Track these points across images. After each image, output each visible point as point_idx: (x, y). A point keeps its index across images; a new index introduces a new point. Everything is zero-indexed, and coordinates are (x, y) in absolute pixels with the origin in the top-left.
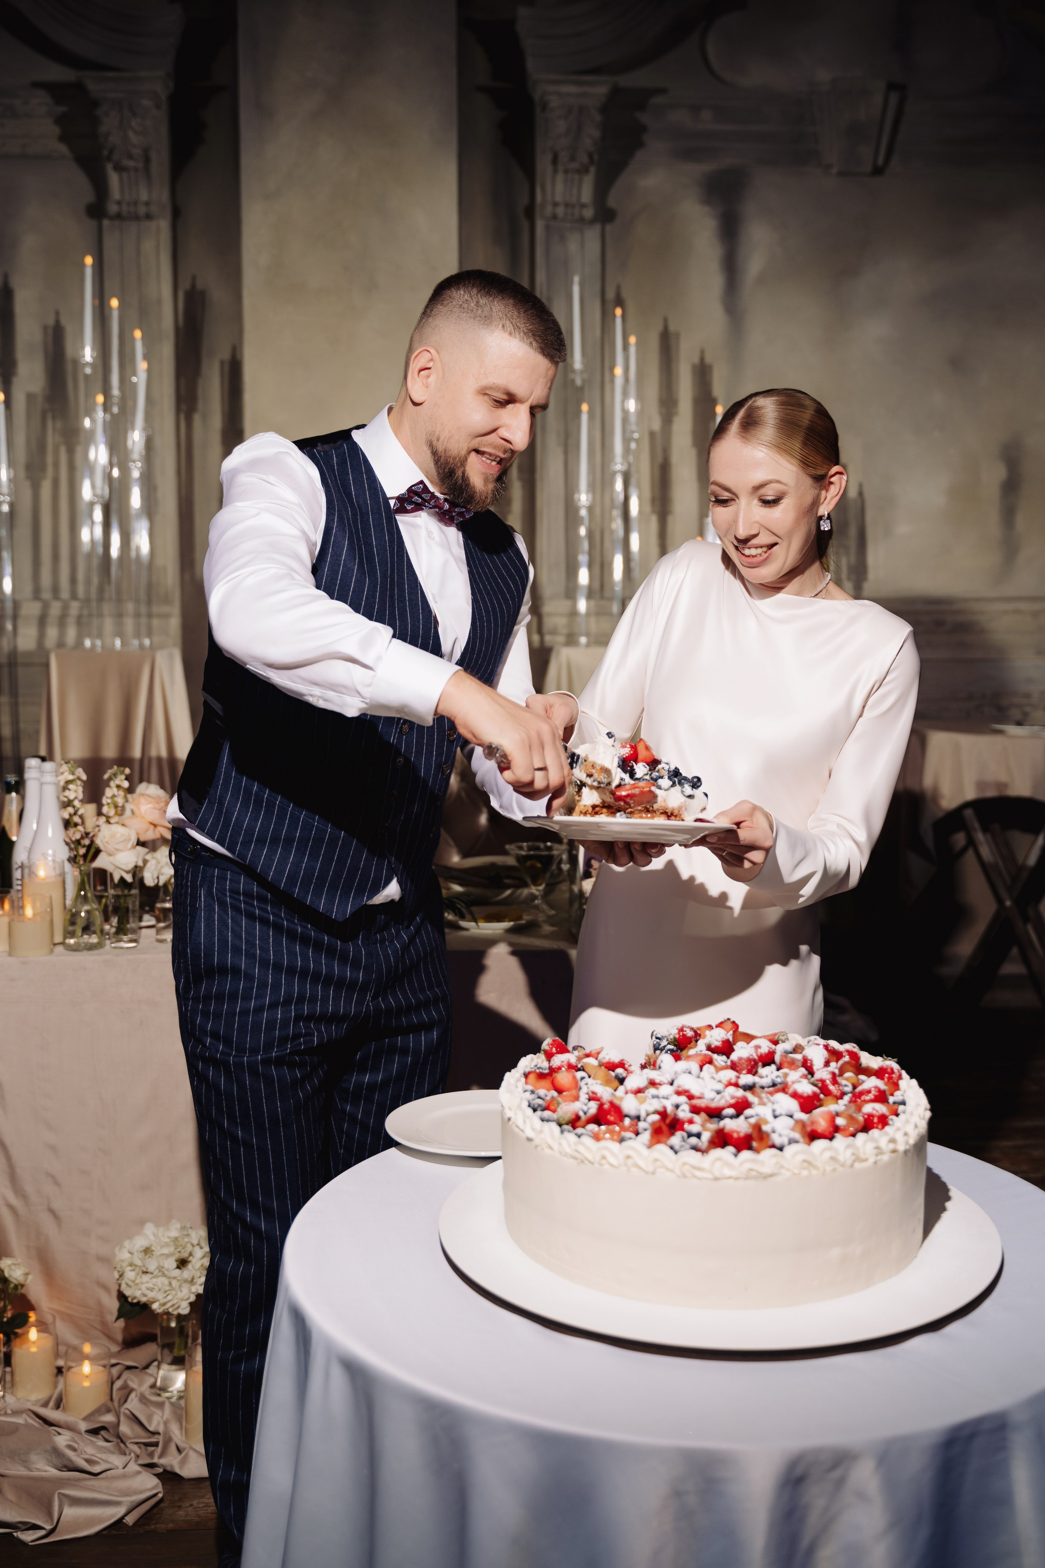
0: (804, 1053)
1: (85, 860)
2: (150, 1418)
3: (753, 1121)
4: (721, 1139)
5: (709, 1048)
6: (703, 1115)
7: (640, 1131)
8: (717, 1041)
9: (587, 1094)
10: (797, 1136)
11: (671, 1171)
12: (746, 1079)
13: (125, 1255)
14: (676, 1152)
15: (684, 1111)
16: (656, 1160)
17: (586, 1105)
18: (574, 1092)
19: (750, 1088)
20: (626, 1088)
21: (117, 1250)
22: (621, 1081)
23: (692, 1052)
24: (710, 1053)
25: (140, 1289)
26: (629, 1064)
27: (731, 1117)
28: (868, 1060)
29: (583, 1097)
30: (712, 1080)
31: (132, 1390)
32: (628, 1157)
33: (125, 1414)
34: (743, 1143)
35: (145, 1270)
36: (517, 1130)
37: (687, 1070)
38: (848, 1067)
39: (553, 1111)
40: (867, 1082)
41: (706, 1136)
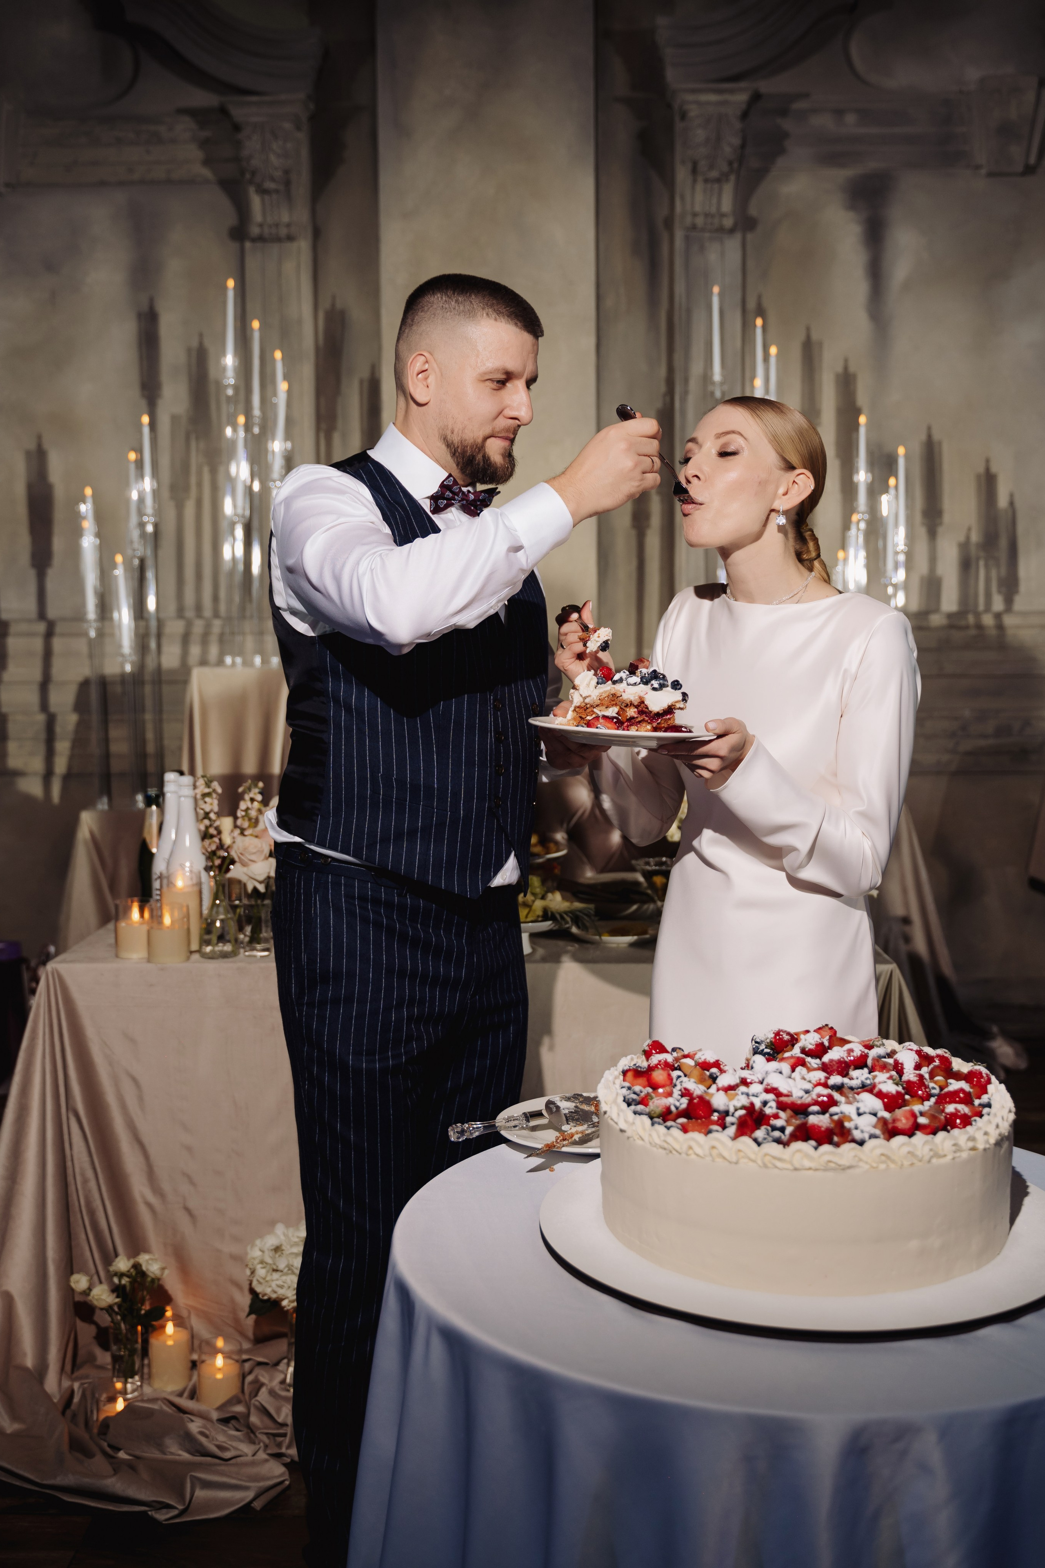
0: (895, 1057)
1: (220, 871)
2: (278, 1410)
3: (836, 1118)
4: (804, 1133)
5: (803, 1051)
6: (789, 1111)
7: (727, 1124)
8: (811, 1044)
9: (680, 1090)
10: (878, 1132)
11: (754, 1161)
12: (836, 1079)
13: (256, 1253)
14: (759, 1144)
15: (771, 1107)
16: (739, 1151)
17: (678, 1101)
18: (668, 1089)
19: (839, 1088)
20: (717, 1086)
21: (249, 1248)
22: (714, 1079)
23: (787, 1055)
24: (803, 1056)
25: (270, 1286)
26: (724, 1064)
27: (818, 1113)
28: (959, 1065)
29: (676, 1092)
30: (803, 1081)
31: (262, 1385)
32: (713, 1147)
33: (255, 1406)
34: (825, 1138)
35: (275, 1267)
36: (612, 1123)
37: (777, 1070)
38: (938, 1071)
39: (646, 1105)
40: (955, 1085)
41: (789, 1130)
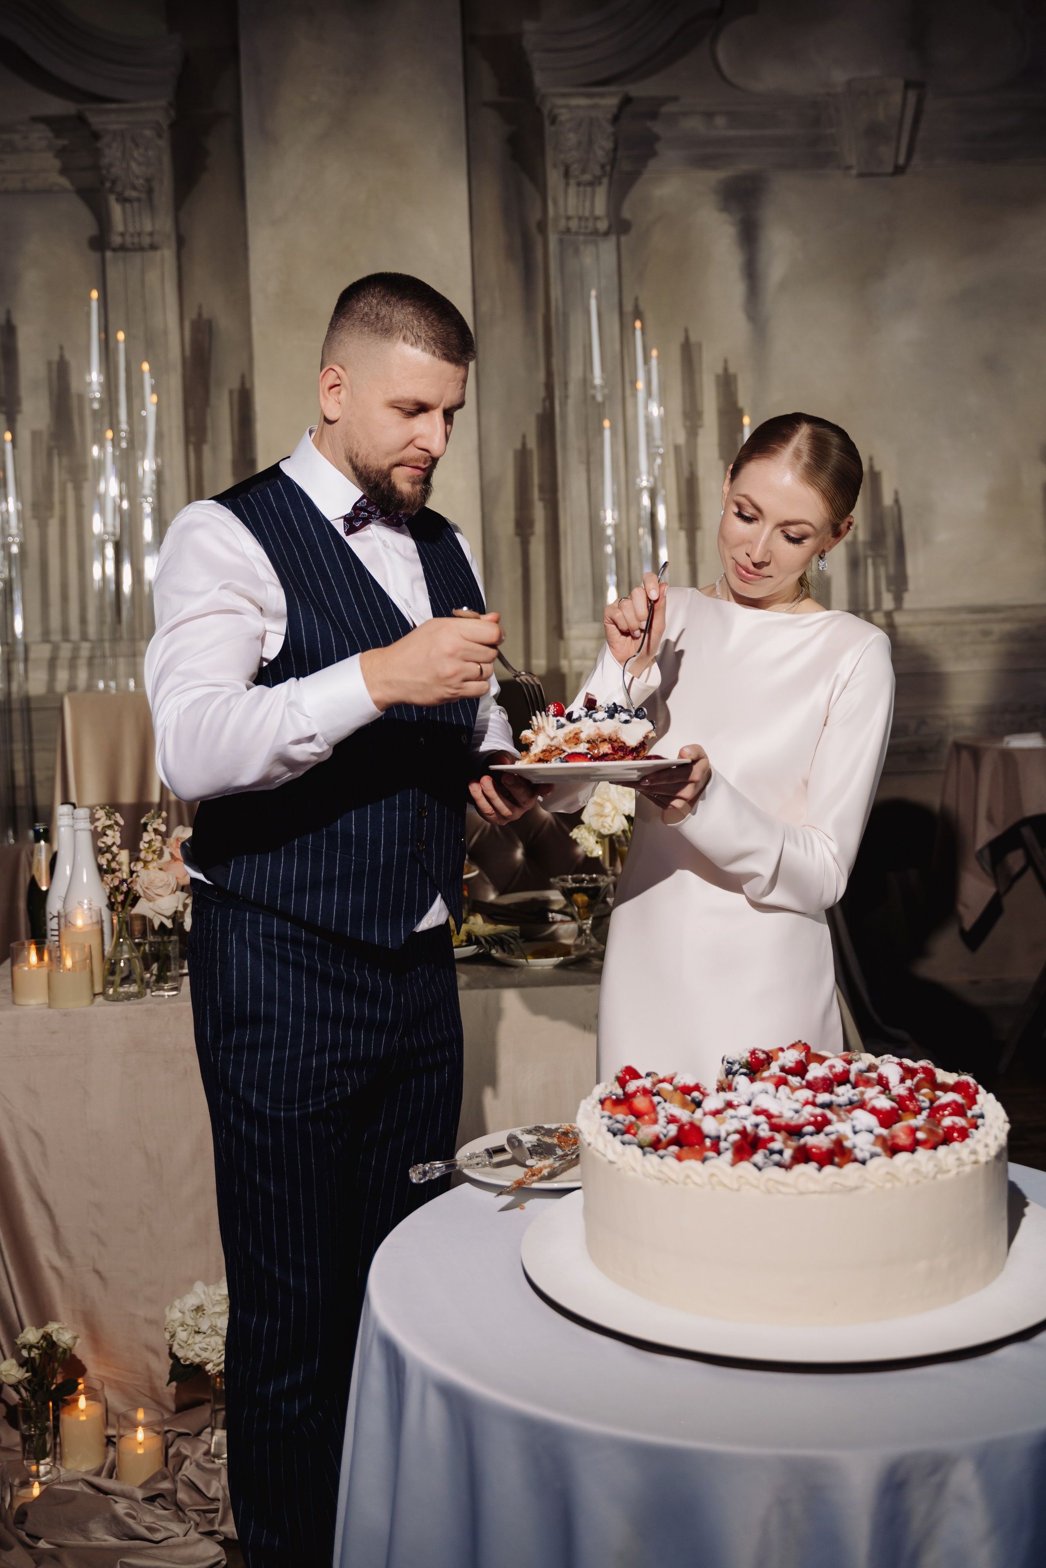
0: (877, 1071)
3: (833, 1137)
4: (803, 1155)
5: (783, 1070)
6: (783, 1133)
7: (722, 1150)
8: (790, 1062)
9: (666, 1117)
10: (878, 1150)
12: (823, 1097)
14: (760, 1169)
15: (764, 1129)
16: (741, 1177)
17: (665, 1127)
18: (652, 1116)
19: (829, 1106)
20: (703, 1110)
22: (698, 1104)
23: (766, 1074)
24: (784, 1074)
27: (812, 1134)
28: (943, 1076)
29: (662, 1120)
30: (789, 1100)
32: (712, 1175)
34: (826, 1159)
36: (600, 1154)
37: (762, 1090)
38: (924, 1083)
39: (633, 1134)
40: (944, 1097)
41: (788, 1152)
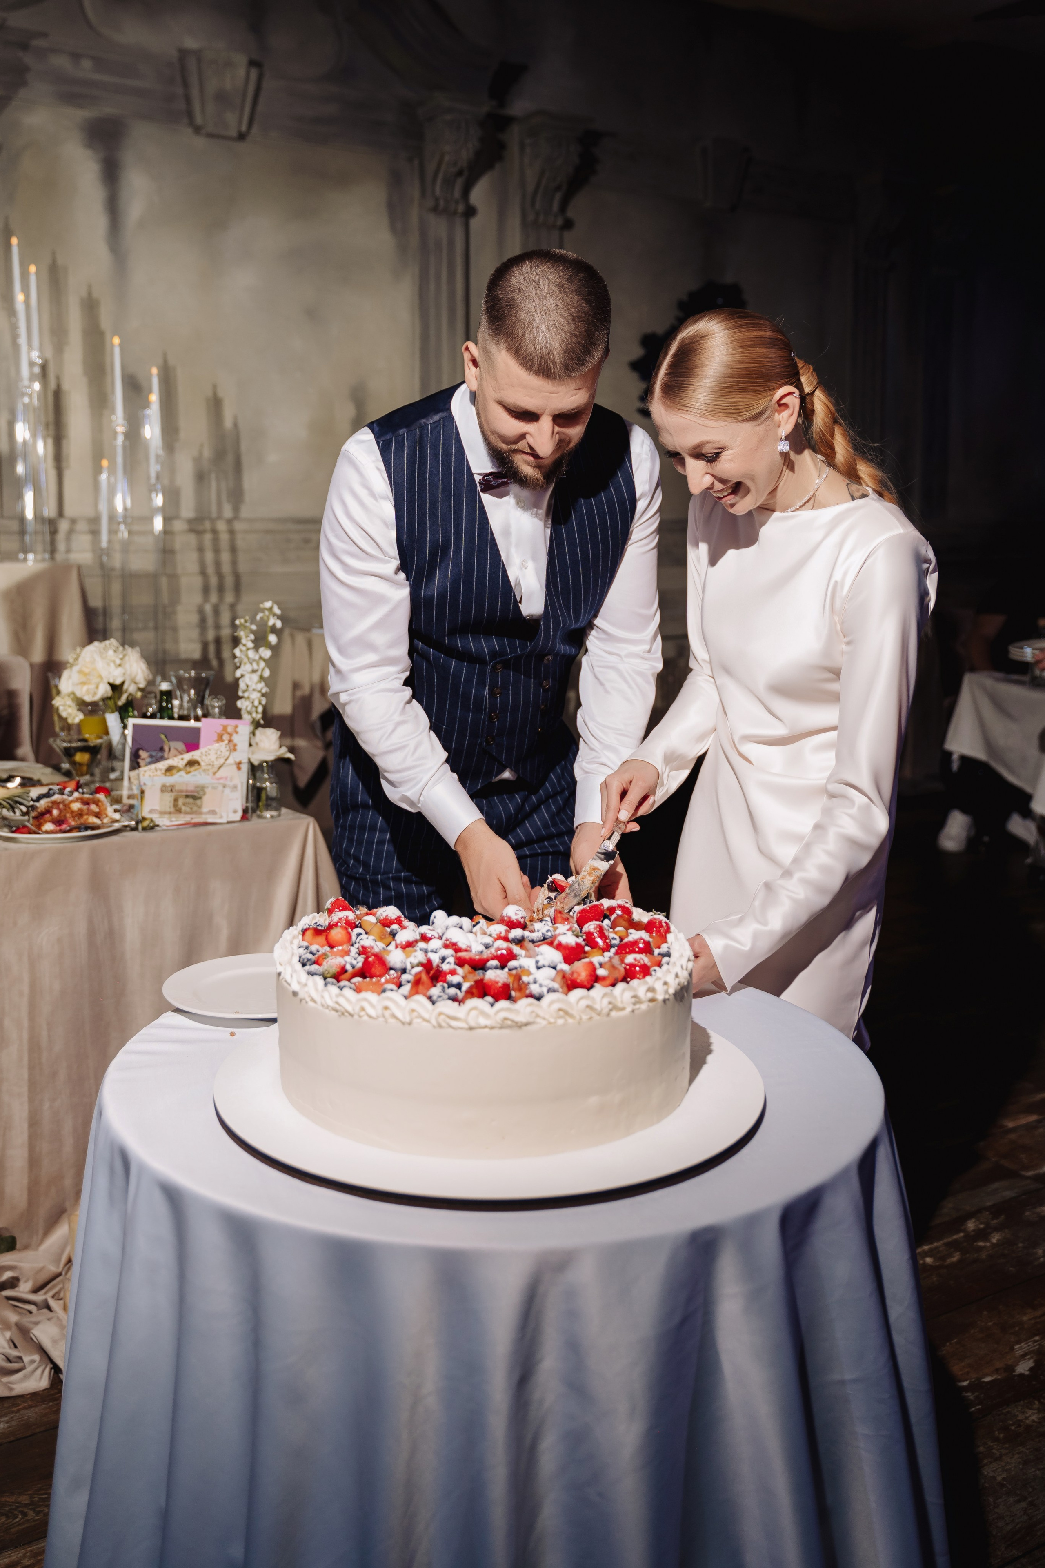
3: (514, 972)
4: (481, 990)
6: (467, 967)
7: (403, 983)
9: (358, 948)
10: (556, 985)
11: (428, 1021)
12: (517, 933)
14: (433, 1003)
15: (448, 963)
16: (413, 1011)
17: (355, 959)
18: (346, 947)
19: (520, 942)
20: (396, 942)
22: (393, 934)
27: (496, 968)
28: (640, 915)
29: (354, 950)
30: (484, 934)
32: (386, 1008)
34: (503, 993)
36: (285, 984)
37: (458, 924)
38: (619, 921)
39: (320, 965)
40: (635, 935)
41: (466, 986)
